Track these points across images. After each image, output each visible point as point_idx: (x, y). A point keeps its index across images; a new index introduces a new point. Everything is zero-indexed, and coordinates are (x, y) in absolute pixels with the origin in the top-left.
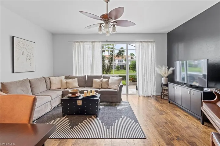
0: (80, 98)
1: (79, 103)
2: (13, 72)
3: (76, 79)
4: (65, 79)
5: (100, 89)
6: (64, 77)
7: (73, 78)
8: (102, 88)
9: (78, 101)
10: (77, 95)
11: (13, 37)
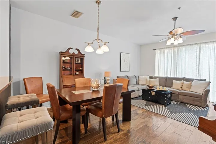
0: (154, 91)
1: (153, 93)
2: (120, 71)
3: (158, 79)
4: (149, 78)
5: (180, 90)
6: (148, 77)
7: (156, 78)
8: (182, 90)
9: (152, 92)
10: (152, 88)
11: (121, 53)
